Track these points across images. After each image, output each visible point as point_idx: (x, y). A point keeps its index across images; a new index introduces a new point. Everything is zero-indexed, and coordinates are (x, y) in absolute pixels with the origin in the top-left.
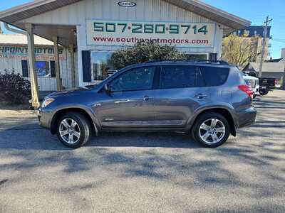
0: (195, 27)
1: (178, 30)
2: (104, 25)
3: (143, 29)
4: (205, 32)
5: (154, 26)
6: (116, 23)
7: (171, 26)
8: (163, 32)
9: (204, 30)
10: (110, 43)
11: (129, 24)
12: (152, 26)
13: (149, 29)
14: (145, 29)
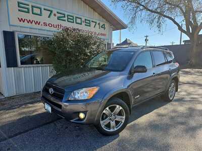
0: (99, 24)
1: (90, 23)
2: (30, 7)
3: (66, 18)
4: (104, 28)
5: (75, 18)
6: (43, 7)
7: (85, 20)
8: (81, 24)
9: (103, 27)
10: (37, 26)
11: (55, 12)
12: (73, 17)
13: (71, 19)
14: (68, 18)
